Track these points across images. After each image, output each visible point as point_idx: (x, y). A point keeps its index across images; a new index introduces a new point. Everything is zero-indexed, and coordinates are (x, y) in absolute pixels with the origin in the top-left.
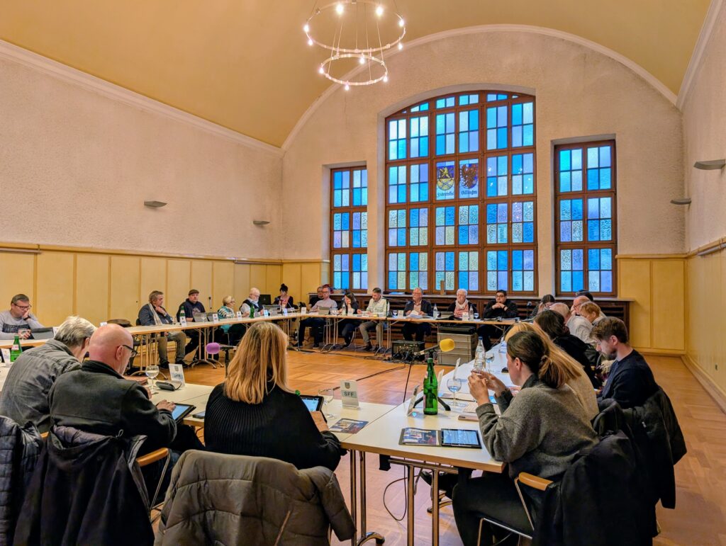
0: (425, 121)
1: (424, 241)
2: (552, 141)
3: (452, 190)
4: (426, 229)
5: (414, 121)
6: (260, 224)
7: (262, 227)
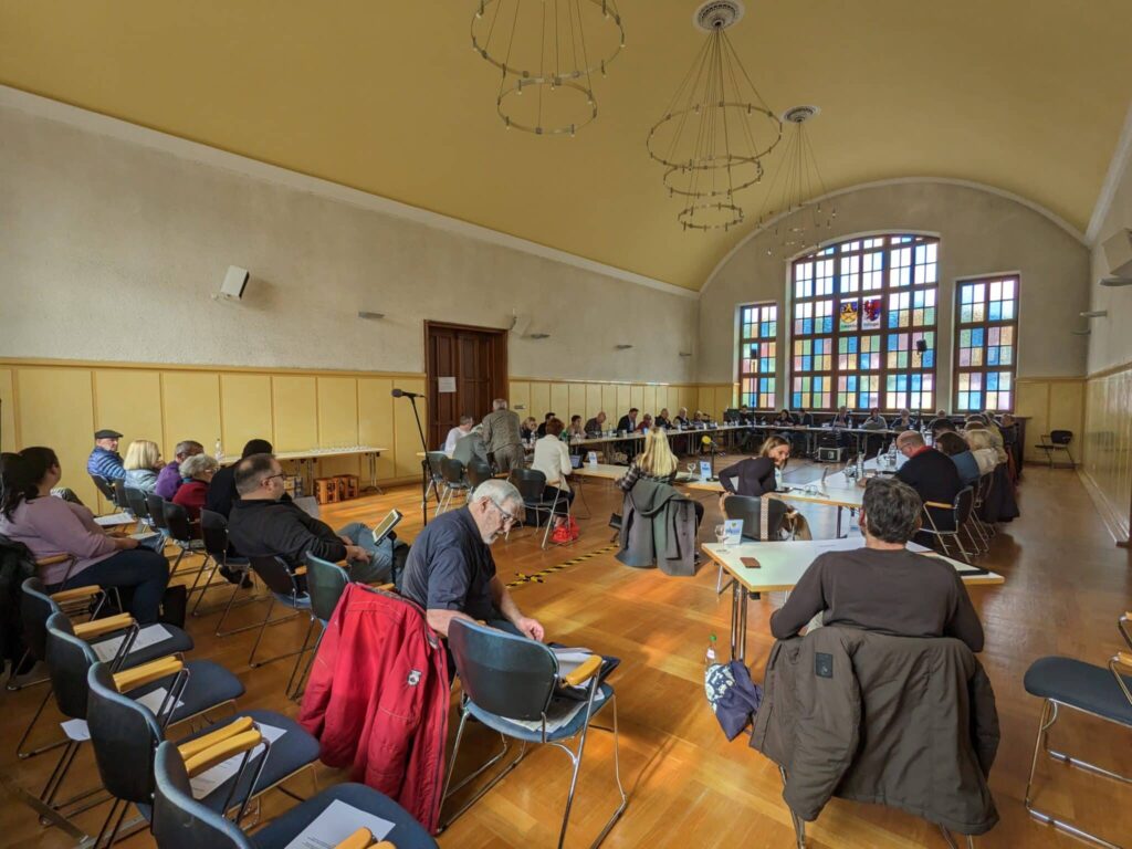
0: (830, 263)
1: (828, 367)
3: (856, 322)
4: (830, 357)
5: (820, 264)
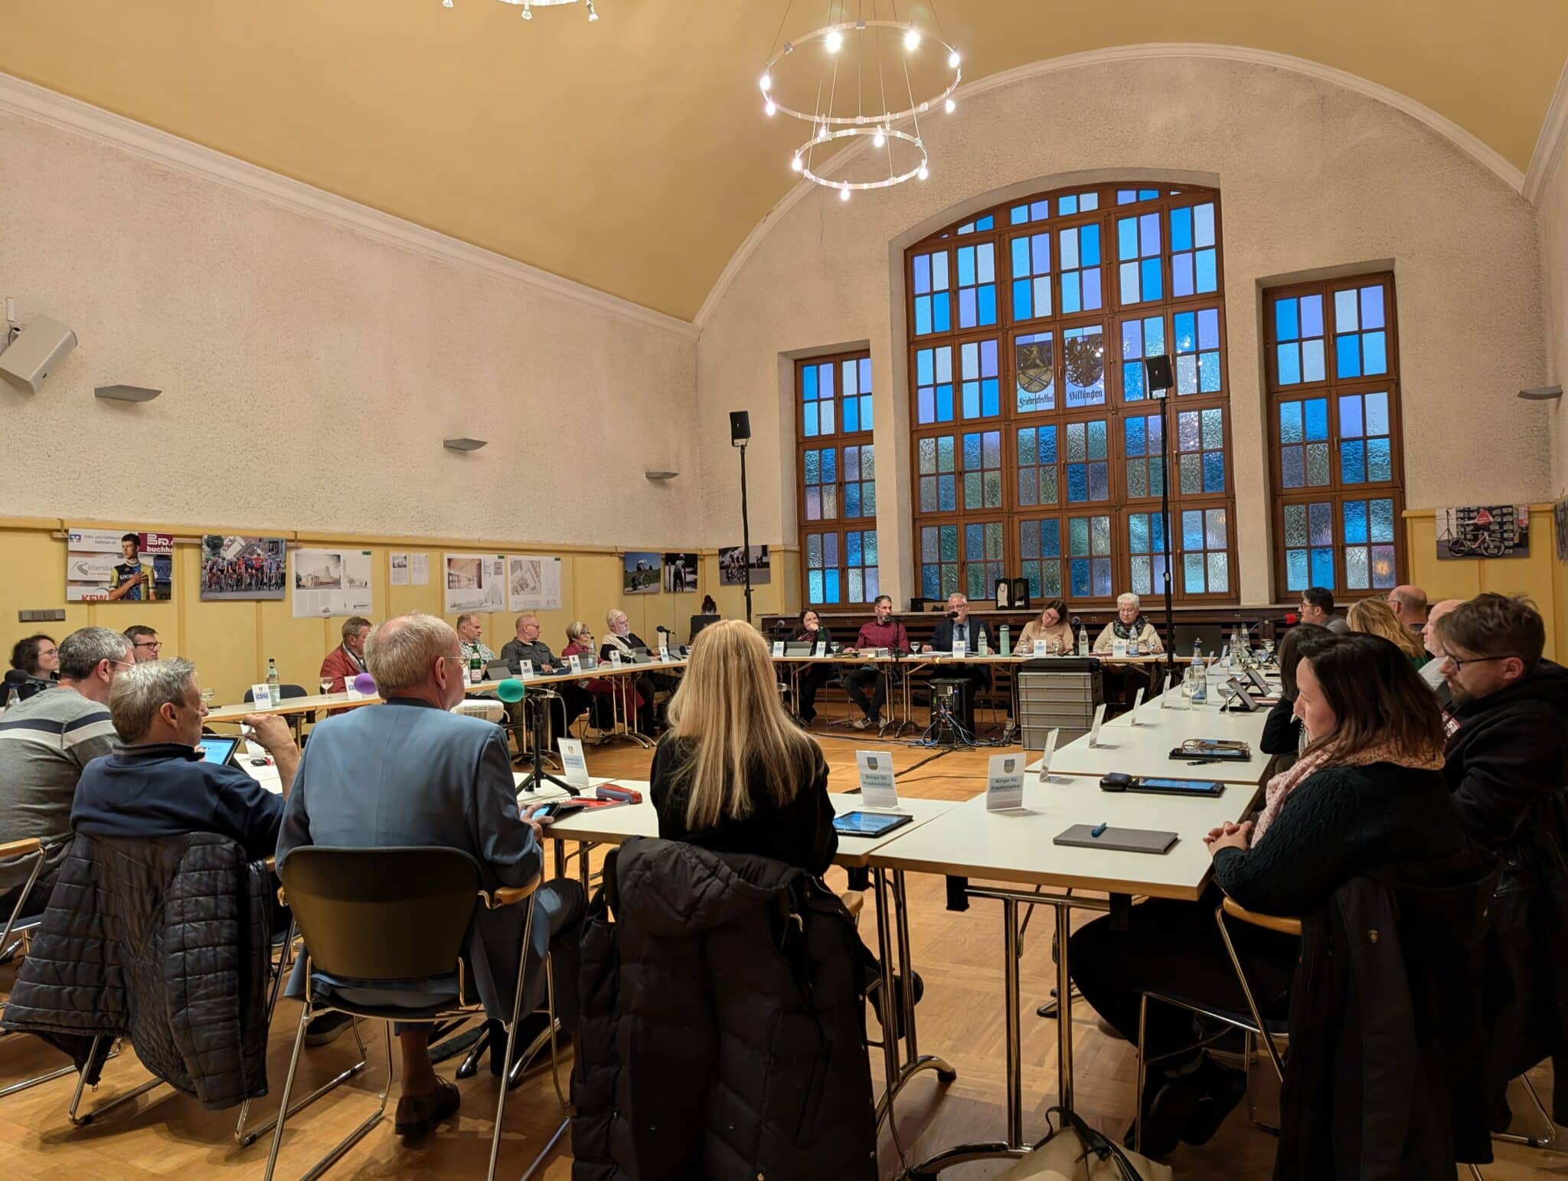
0: (987, 252)
1: (994, 500)
2: (1258, 281)
3: (1050, 391)
4: (998, 474)
5: (965, 254)
6: (659, 478)
7: (663, 485)
